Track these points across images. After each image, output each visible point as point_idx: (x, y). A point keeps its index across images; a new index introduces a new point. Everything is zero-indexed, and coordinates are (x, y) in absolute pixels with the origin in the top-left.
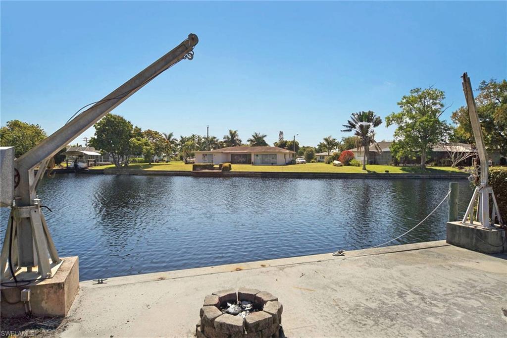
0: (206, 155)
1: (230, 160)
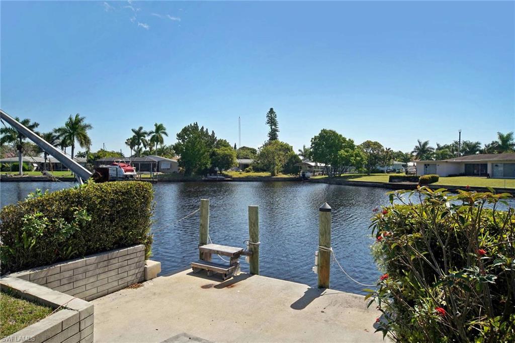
0: (428, 165)
1: (463, 171)
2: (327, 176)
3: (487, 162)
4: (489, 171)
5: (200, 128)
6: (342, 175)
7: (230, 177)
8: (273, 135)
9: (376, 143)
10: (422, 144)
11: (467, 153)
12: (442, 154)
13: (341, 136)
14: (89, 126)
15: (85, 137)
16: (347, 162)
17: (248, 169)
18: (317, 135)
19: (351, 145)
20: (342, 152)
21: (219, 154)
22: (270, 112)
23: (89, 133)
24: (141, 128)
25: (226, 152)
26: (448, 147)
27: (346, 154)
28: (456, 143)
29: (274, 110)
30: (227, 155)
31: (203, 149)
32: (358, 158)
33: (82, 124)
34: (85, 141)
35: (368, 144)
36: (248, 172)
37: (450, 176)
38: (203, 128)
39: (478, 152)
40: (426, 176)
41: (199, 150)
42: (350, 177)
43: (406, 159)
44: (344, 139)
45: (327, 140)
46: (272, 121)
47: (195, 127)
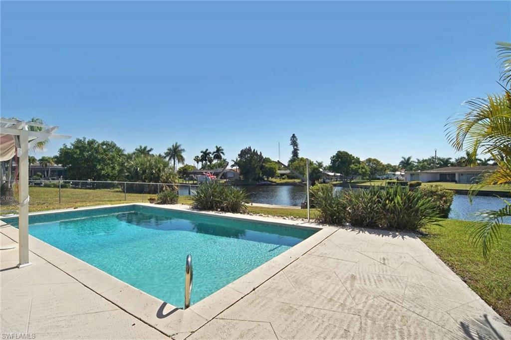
0: (413, 174)
1: (438, 179)
2: (342, 182)
3: (455, 172)
4: (457, 179)
5: (253, 150)
6: (352, 181)
7: (275, 182)
8: (295, 153)
9: (375, 160)
10: (406, 159)
11: (441, 166)
12: (422, 166)
13: (351, 155)
14: (184, 150)
15: (182, 157)
16: (356, 173)
17: (283, 177)
18: (335, 155)
19: (358, 161)
20: (352, 166)
21: (266, 167)
22: (292, 137)
23: (183, 154)
24: (207, 150)
25: (272, 166)
26: (426, 160)
27: (355, 167)
28: (433, 157)
29: (296, 135)
30: (272, 168)
31: (257, 164)
32: (363, 170)
33: (180, 148)
34: (181, 159)
35: (369, 160)
36: (284, 179)
37: (429, 182)
38: (254, 150)
39: (449, 165)
40: (413, 182)
41: (254, 165)
42: (358, 183)
43: (394, 169)
44: (353, 157)
45: (342, 158)
46: (294, 143)
47: (250, 149)
